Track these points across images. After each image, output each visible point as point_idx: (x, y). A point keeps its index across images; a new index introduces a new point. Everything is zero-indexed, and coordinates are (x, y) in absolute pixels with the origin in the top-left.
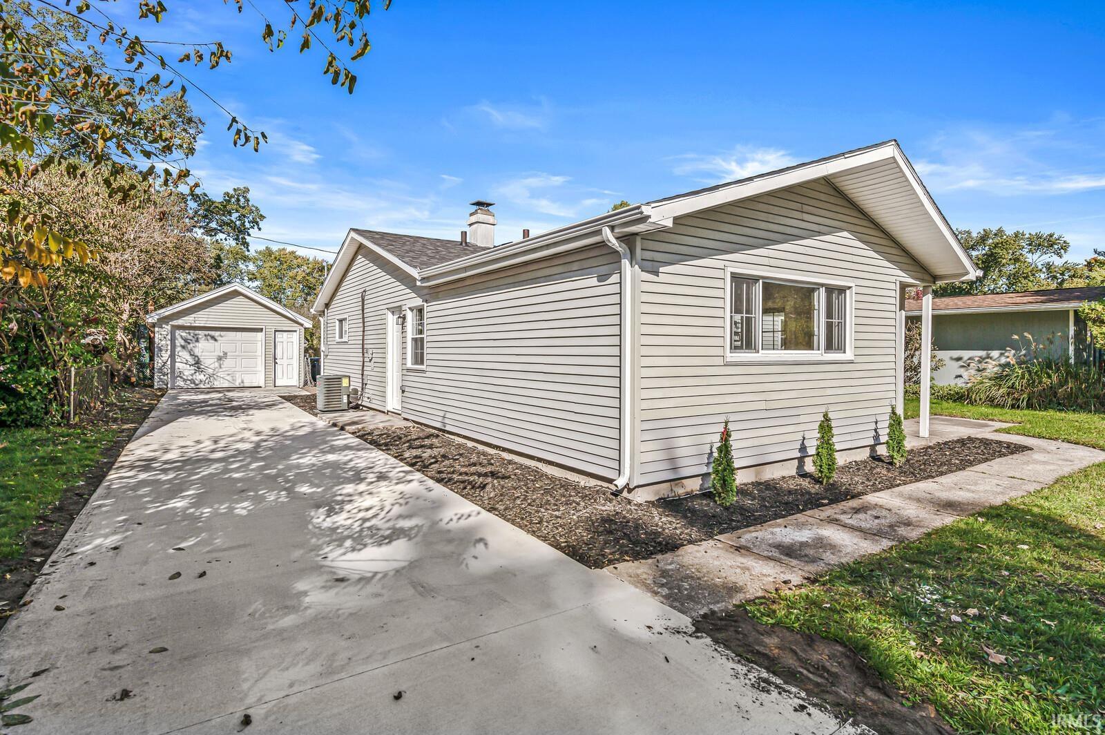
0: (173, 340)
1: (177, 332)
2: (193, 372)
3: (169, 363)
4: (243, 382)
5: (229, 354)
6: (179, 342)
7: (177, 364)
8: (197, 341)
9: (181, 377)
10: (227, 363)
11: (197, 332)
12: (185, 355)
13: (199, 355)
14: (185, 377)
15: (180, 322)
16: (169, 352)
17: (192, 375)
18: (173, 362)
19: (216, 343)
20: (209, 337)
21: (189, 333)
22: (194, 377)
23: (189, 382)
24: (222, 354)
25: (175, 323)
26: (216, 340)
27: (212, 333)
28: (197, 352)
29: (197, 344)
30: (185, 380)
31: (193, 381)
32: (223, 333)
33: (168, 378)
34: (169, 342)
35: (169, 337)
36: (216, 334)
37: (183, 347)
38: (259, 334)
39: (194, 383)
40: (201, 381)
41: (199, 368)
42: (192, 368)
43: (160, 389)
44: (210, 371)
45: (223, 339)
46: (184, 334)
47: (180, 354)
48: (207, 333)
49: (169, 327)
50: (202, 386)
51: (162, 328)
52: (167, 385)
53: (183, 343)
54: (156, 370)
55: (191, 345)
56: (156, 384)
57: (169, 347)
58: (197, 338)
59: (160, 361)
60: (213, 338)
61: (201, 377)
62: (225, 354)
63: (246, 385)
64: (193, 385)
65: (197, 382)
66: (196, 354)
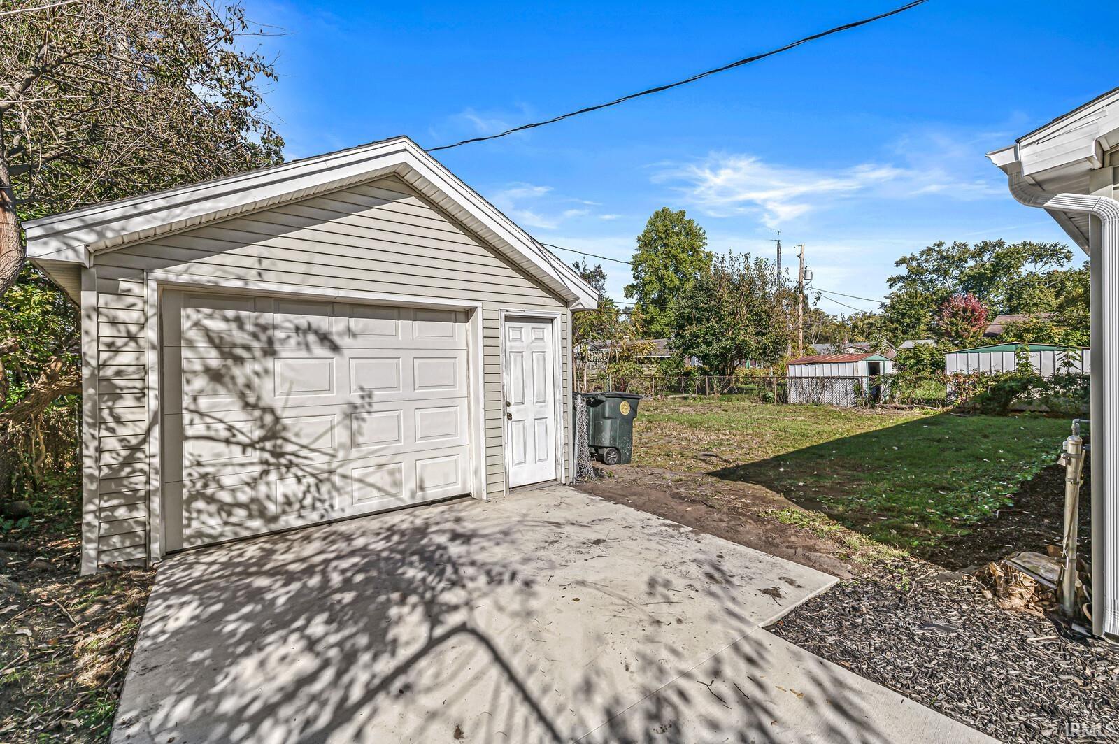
0: (170, 344)
1: (189, 317)
2: (256, 470)
3: (153, 447)
4: (422, 488)
5: (376, 393)
6: (196, 357)
7: (189, 447)
8: (270, 351)
9: (210, 500)
10: (372, 426)
11: (267, 317)
12: (225, 407)
13: (277, 402)
14: (226, 497)
15: (202, 272)
16: (152, 402)
17: (253, 483)
18: (173, 438)
19: (336, 359)
20: (311, 338)
21: (239, 321)
22: (262, 489)
23: (241, 513)
24: (355, 397)
25: (178, 274)
26: (335, 348)
27: (322, 322)
28: (270, 393)
29: (269, 363)
30: (225, 509)
31: (256, 508)
32: (356, 324)
33: (150, 514)
34: (151, 358)
35: (152, 334)
36: (335, 325)
37: (215, 376)
38: (461, 328)
39: (262, 513)
40: (288, 503)
41: (278, 454)
42: (254, 455)
43: (113, 574)
44: (320, 461)
45: (360, 341)
46: (216, 325)
47: (203, 403)
48: (302, 320)
49: (150, 292)
50: (292, 520)
51: (118, 294)
52: (146, 546)
53: (214, 361)
54: (89, 486)
55: (250, 367)
56: (90, 549)
57: (153, 379)
58: (270, 341)
59: (112, 443)
60: (325, 338)
61: (286, 487)
62: (368, 395)
63: (432, 494)
64: (256, 524)
65: (272, 508)
66: (267, 400)
